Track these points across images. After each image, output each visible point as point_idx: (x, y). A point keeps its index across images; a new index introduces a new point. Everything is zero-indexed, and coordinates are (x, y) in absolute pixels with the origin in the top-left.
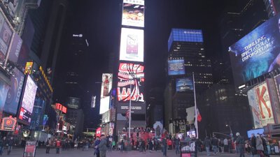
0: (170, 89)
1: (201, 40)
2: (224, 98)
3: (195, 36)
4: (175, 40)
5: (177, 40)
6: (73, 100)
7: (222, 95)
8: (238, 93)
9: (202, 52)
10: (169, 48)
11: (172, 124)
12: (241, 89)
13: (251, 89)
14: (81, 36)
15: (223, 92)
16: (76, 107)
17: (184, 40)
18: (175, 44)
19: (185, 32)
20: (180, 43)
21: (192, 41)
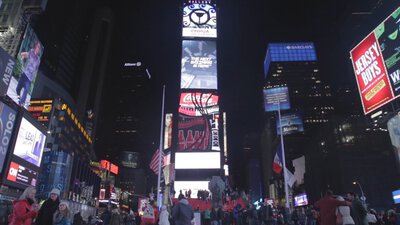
0: (269, 133)
1: (313, 57)
2: (348, 139)
3: (304, 51)
4: (274, 60)
5: (278, 60)
6: (130, 156)
7: (345, 133)
8: (372, 127)
9: (316, 75)
10: (266, 73)
11: (273, 186)
12: (376, 118)
13: (392, 116)
14: (139, 64)
15: (347, 129)
16: (133, 165)
17: (287, 59)
18: (274, 66)
19: (288, 48)
20: (281, 63)
21: (300, 59)
